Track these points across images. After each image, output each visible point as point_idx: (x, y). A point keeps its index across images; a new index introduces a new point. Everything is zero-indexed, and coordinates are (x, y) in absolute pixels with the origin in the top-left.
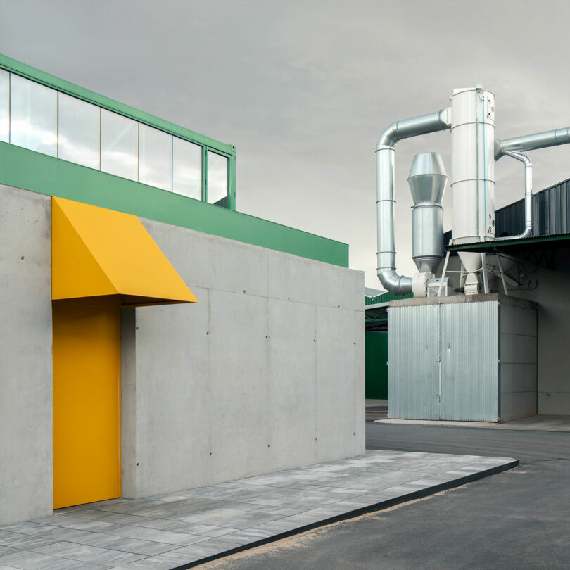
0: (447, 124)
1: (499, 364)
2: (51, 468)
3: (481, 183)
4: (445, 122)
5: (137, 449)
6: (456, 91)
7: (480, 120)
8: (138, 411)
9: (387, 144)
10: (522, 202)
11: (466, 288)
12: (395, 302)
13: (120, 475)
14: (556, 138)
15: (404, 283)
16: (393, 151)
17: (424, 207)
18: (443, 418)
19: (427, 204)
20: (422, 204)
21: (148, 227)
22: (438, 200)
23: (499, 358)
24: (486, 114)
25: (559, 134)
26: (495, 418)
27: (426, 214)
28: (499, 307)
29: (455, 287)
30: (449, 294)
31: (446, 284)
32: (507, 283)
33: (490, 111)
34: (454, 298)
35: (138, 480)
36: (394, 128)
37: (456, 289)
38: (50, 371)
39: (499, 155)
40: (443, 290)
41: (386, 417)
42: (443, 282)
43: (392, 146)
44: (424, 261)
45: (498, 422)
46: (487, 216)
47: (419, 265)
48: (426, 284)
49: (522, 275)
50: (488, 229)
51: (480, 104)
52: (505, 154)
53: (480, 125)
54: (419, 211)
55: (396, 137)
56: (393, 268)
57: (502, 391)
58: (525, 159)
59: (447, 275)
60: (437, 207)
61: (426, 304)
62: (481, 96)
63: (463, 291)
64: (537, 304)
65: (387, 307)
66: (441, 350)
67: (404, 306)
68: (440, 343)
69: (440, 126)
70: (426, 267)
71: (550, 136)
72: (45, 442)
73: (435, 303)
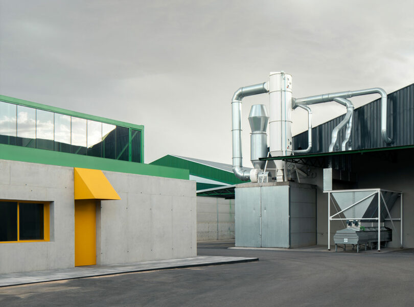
0: (267, 90)
1: (290, 218)
2: (74, 252)
3: (283, 122)
4: (266, 89)
5: (102, 248)
6: (271, 73)
7: (283, 89)
8: (102, 236)
9: (237, 99)
10: (307, 132)
11: (277, 178)
12: (239, 185)
13: (96, 256)
14: (323, 99)
15: (246, 174)
16: (240, 103)
17: (256, 134)
18: (262, 246)
19: (258, 132)
20: (255, 132)
21: (105, 174)
22: (264, 129)
23: (290, 214)
24: (286, 86)
25: (324, 97)
26: (288, 246)
27: (258, 137)
28: (290, 189)
29: (273, 177)
30: (269, 181)
31: (267, 175)
32: (298, 173)
33: (289, 84)
34: (271, 184)
35: (102, 258)
36: (241, 91)
37: (272, 178)
38: (74, 222)
39: (295, 107)
40: (265, 179)
41: (235, 246)
42: (265, 175)
43: (240, 100)
44: (257, 163)
45: (289, 248)
46: (287, 140)
47: (254, 164)
48: (257, 175)
49: (309, 170)
50: (287, 147)
51: (283, 81)
52: (298, 106)
53: (283, 92)
54: (254, 135)
55: (241, 96)
56: (241, 166)
57: (291, 232)
58: (308, 109)
59: (267, 171)
60: (264, 134)
61: (254, 187)
62: (284, 77)
63: (275, 179)
64: (316, 186)
65: (235, 187)
66: (261, 211)
67: (243, 187)
68: (261, 207)
69: (263, 91)
70: (258, 166)
71: (320, 98)
72: (73, 244)
73: (259, 186)
